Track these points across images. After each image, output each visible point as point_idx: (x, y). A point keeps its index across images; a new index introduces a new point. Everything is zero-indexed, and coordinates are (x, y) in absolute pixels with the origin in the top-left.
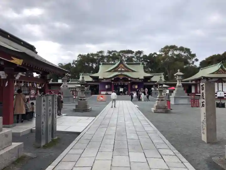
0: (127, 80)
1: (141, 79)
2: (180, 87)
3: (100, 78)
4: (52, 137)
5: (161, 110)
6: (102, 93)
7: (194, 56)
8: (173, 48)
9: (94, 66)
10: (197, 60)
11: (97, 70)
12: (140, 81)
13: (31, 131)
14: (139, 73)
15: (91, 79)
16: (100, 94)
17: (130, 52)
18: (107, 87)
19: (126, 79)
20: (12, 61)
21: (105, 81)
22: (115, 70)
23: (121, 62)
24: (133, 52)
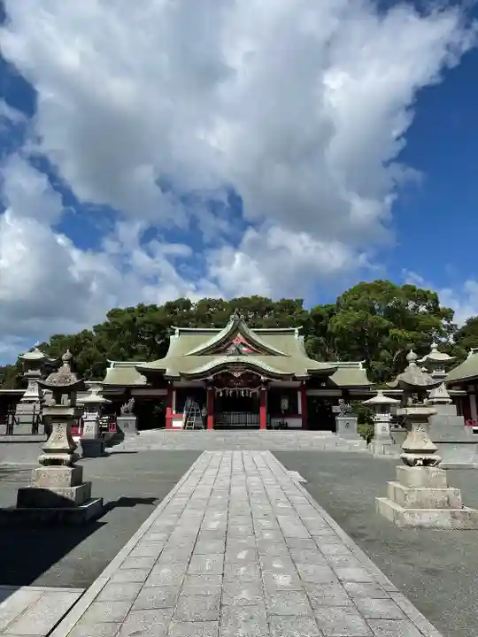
0: (257, 383)
1: (301, 379)
2: (444, 403)
3: (168, 373)
6: (175, 423)
16: (170, 427)
19: (252, 376)
21: (183, 383)
22: (217, 349)
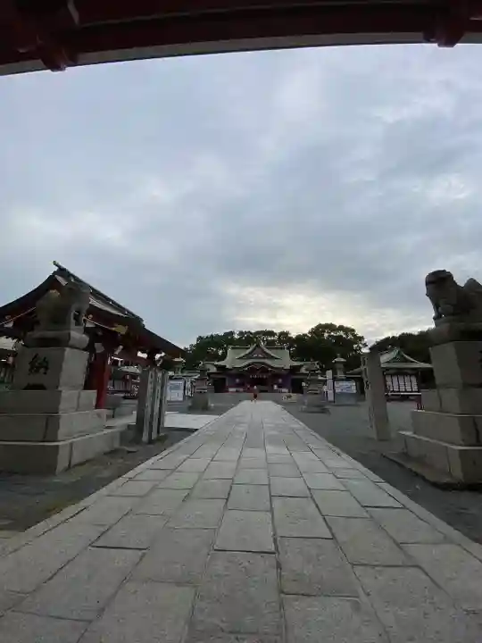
0: (267, 371)
1: (287, 370)
3: (228, 367)
4: (158, 432)
5: (316, 409)
6: (231, 390)
7: (361, 338)
8: (330, 327)
9: (220, 352)
10: (365, 345)
11: (224, 357)
12: (285, 372)
13: (129, 426)
14: (284, 360)
15: (214, 370)
16: (228, 391)
17: (271, 333)
18: (237, 381)
19: (264, 369)
20: (114, 329)
21: (234, 372)
22: (248, 357)
23: (258, 346)
24: (276, 334)
